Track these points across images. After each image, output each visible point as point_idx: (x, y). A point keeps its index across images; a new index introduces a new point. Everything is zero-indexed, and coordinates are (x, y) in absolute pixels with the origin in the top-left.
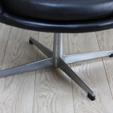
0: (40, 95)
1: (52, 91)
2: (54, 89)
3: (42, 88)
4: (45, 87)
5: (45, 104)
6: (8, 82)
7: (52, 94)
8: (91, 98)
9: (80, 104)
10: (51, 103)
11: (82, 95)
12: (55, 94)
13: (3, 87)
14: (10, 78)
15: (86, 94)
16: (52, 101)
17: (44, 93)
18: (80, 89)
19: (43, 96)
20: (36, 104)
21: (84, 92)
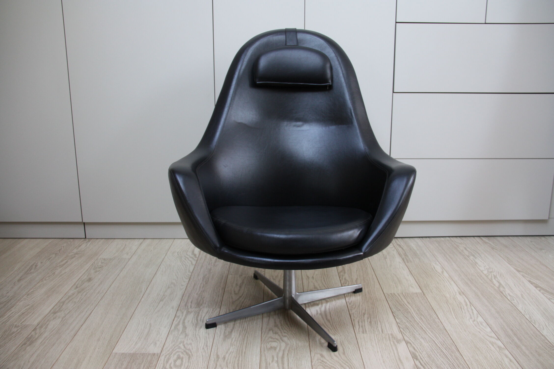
0: (269, 346)
1: (283, 341)
2: (285, 339)
3: (272, 338)
4: (277, 336)
5: (276, 359)
6: (229, 329)
7: (283, 345)
8: (333, 348)
9: (319, 356)
10: (283, 357)
11: (321, 344)
12: (287, 344)
13: (222, 336)
14: (231, 324)
15: (326, 344)
16: (283, 354)
17: (274, 344)
18: (318, 337)
19: (271, 347)
20: (263, 358)
21: (323, 341)
